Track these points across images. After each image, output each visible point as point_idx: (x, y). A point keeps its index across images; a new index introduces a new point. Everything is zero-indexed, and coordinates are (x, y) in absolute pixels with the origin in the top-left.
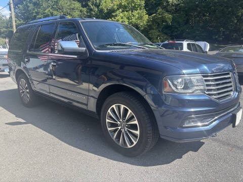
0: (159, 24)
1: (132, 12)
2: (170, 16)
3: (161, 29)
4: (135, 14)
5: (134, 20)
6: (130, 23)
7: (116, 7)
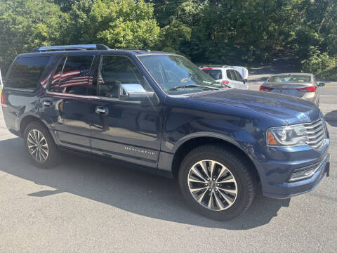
0: (174, 39)
1: (137, 21)
2: (189, 29)
3: (178, 46)
4: (142, 25)
5: (140, 33)
6: (135, 37)
7: (114, 14)
